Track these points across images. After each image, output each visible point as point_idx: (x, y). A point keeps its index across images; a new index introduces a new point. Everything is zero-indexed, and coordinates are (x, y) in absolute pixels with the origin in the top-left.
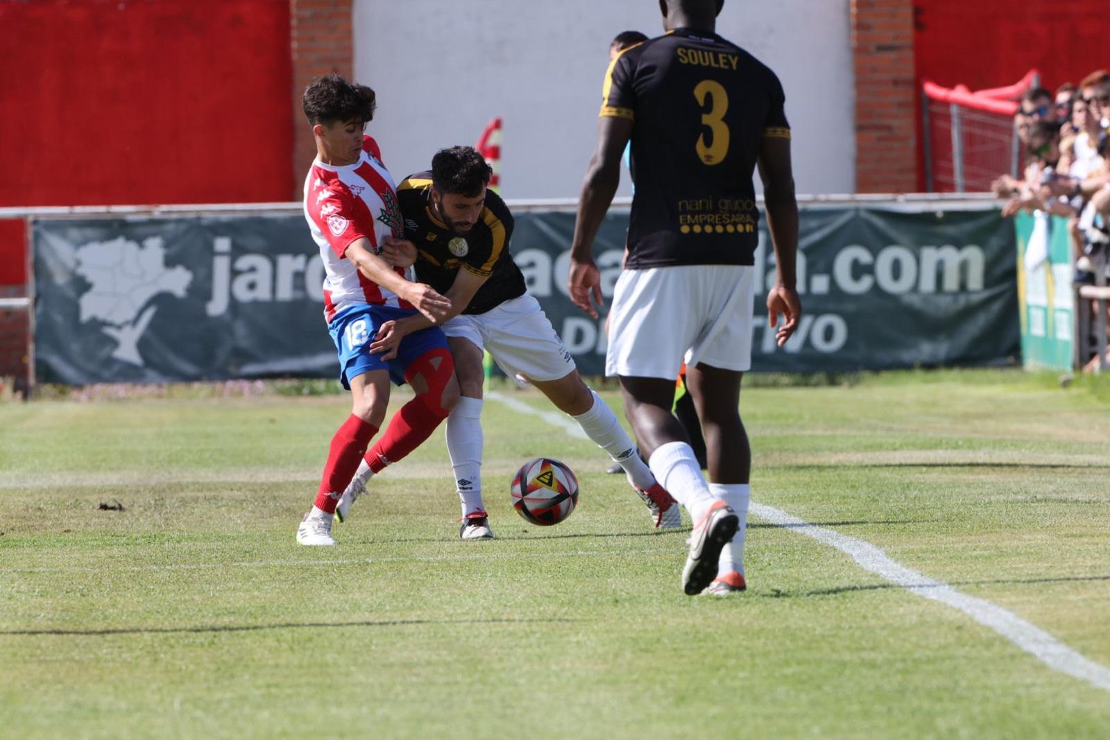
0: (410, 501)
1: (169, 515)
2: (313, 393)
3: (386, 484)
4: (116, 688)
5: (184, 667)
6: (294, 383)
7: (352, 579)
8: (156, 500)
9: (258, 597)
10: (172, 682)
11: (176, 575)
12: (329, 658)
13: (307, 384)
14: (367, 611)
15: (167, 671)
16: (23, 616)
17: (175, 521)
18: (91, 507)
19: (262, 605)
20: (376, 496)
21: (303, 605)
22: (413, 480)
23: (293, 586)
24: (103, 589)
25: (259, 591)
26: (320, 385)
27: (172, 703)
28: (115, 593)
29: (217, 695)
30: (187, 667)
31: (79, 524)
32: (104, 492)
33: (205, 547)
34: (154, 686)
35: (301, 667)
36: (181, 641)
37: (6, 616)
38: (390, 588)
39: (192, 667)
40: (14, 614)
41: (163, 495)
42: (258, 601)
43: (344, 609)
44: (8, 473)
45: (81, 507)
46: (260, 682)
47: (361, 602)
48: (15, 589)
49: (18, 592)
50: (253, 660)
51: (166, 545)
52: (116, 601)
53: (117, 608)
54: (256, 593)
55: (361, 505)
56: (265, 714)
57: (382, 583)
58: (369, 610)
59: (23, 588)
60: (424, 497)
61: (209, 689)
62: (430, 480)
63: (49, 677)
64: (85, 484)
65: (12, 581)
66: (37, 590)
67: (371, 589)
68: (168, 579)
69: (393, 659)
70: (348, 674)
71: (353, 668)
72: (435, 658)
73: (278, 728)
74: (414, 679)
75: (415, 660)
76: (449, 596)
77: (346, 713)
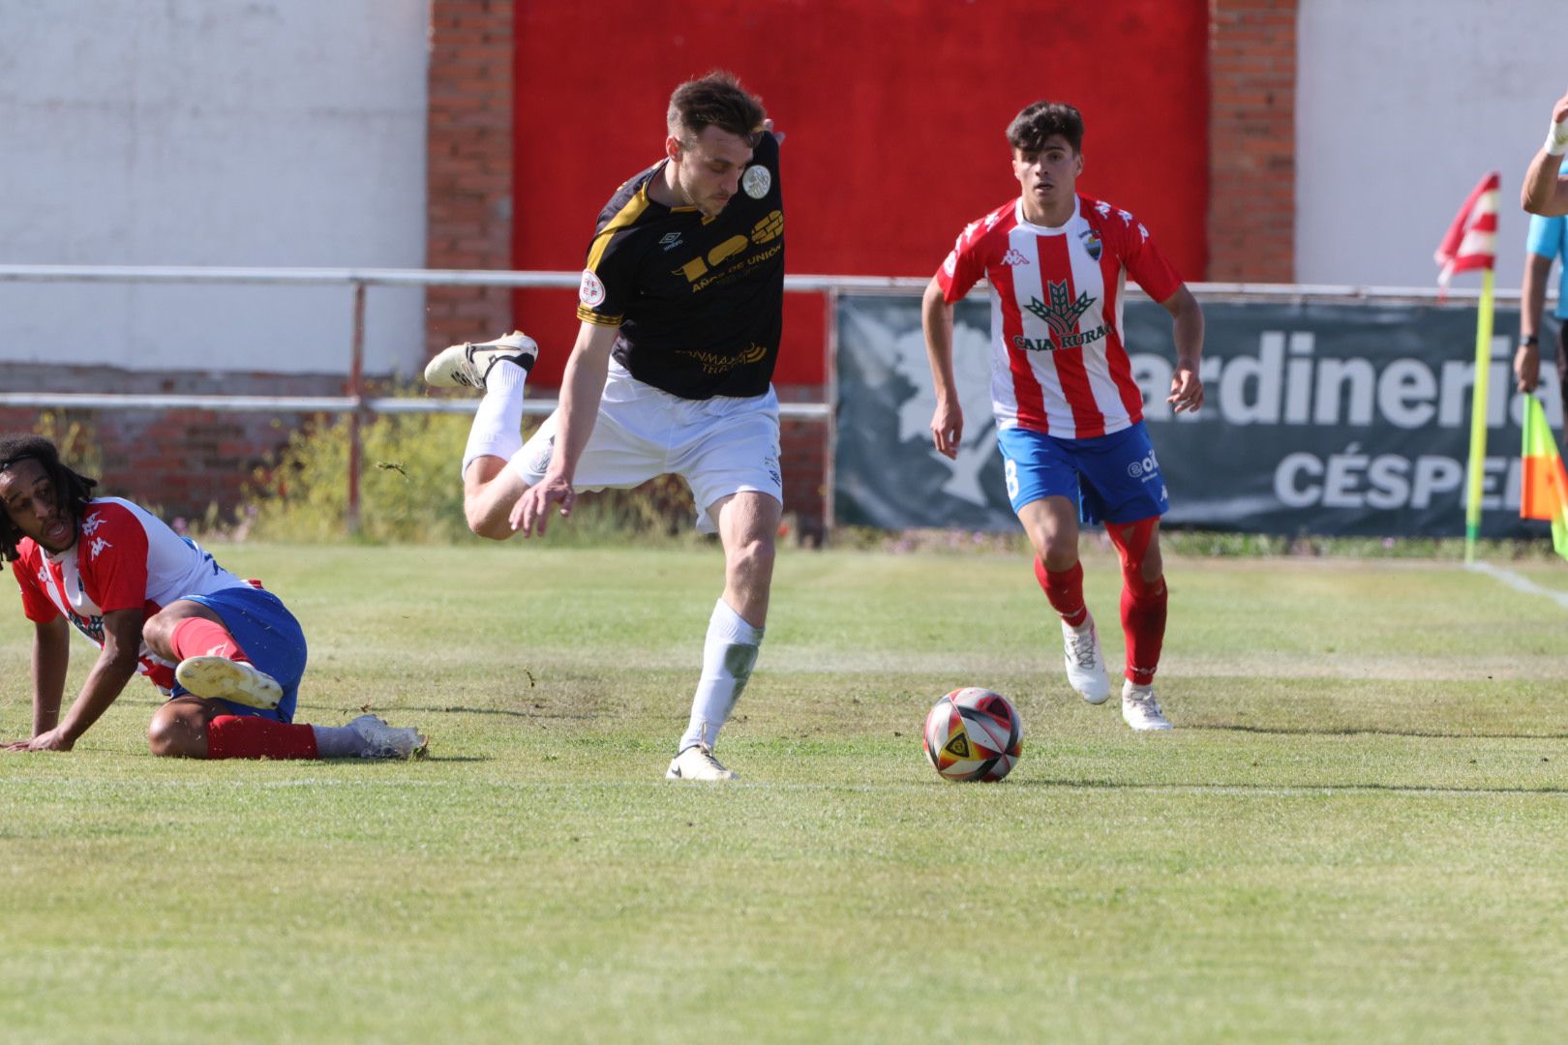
0: (1377, 710)
1: (1038, 718)
2: (1224, 553)
3: (1342, 685)
4: (984, 958)
5: (1076, 933)
6: (1198, 538)
7: (1305, 819)
8: (1017, 696)
9: (1173, 838)
10: (1063, 954)
11: (1055, 802)
12: (1282, 928)
13: (1219, 539)
14: (1329, 864)
15: (1053, 937)
16: (843, 851)
17: (1047, 726)
18: (926, 702)
19: (1180, 849)
20: (1328, 702)
21: (1237, 852)
22: (1379, 681)
23: (1221, 825)
24: (953, 818)
25: (1174, 830)
26: (1236, 542)
27: (1064, 982)
28: (970, 825)
29: (1129, 975)
30: (1082, 934)
31: (912, 725)
32: (943, 682)
33: (1092, 765)
34: (1038, 958)
35: (1242, 939)
36: (1070, 896)
37: (818, 851)
38: (1360, 832)
39: (1089, 934)
40: (829, 849)
41: (1027, 689)
42: (1173, 843)
43: (1297, 860)
44: (804, 650)
45: (912, 702)
46: (1188, 957)
47: (1320, 851)
48: (829, 813)
49: (832, 818)
50: (1174, 927)
51: (1037, 759)
52: (972, 836)
53: (974, 846)
54: (1170, 832)
55: (1308, 713)
56: (1197, 1005)
57: (1348, 826)
58: (1333, 862)
59: (840, 812)
60: (1397, 706)
61: (1115, 965)
62: (1404, 682)
63: (888, 939)
64: (914, 670)
65: (825, 802)
66: (860, 816)
67: (1333, 833)
68: (1044, 807)
69: (1372, 934)
70: (1311, 952)
71: (1317, 944)
72: (1432, 935)
73: (1218, 1025)
74: (1406, 963)
75: (1405, 935)
76: (1444, 847)
77: (1313, 1006)
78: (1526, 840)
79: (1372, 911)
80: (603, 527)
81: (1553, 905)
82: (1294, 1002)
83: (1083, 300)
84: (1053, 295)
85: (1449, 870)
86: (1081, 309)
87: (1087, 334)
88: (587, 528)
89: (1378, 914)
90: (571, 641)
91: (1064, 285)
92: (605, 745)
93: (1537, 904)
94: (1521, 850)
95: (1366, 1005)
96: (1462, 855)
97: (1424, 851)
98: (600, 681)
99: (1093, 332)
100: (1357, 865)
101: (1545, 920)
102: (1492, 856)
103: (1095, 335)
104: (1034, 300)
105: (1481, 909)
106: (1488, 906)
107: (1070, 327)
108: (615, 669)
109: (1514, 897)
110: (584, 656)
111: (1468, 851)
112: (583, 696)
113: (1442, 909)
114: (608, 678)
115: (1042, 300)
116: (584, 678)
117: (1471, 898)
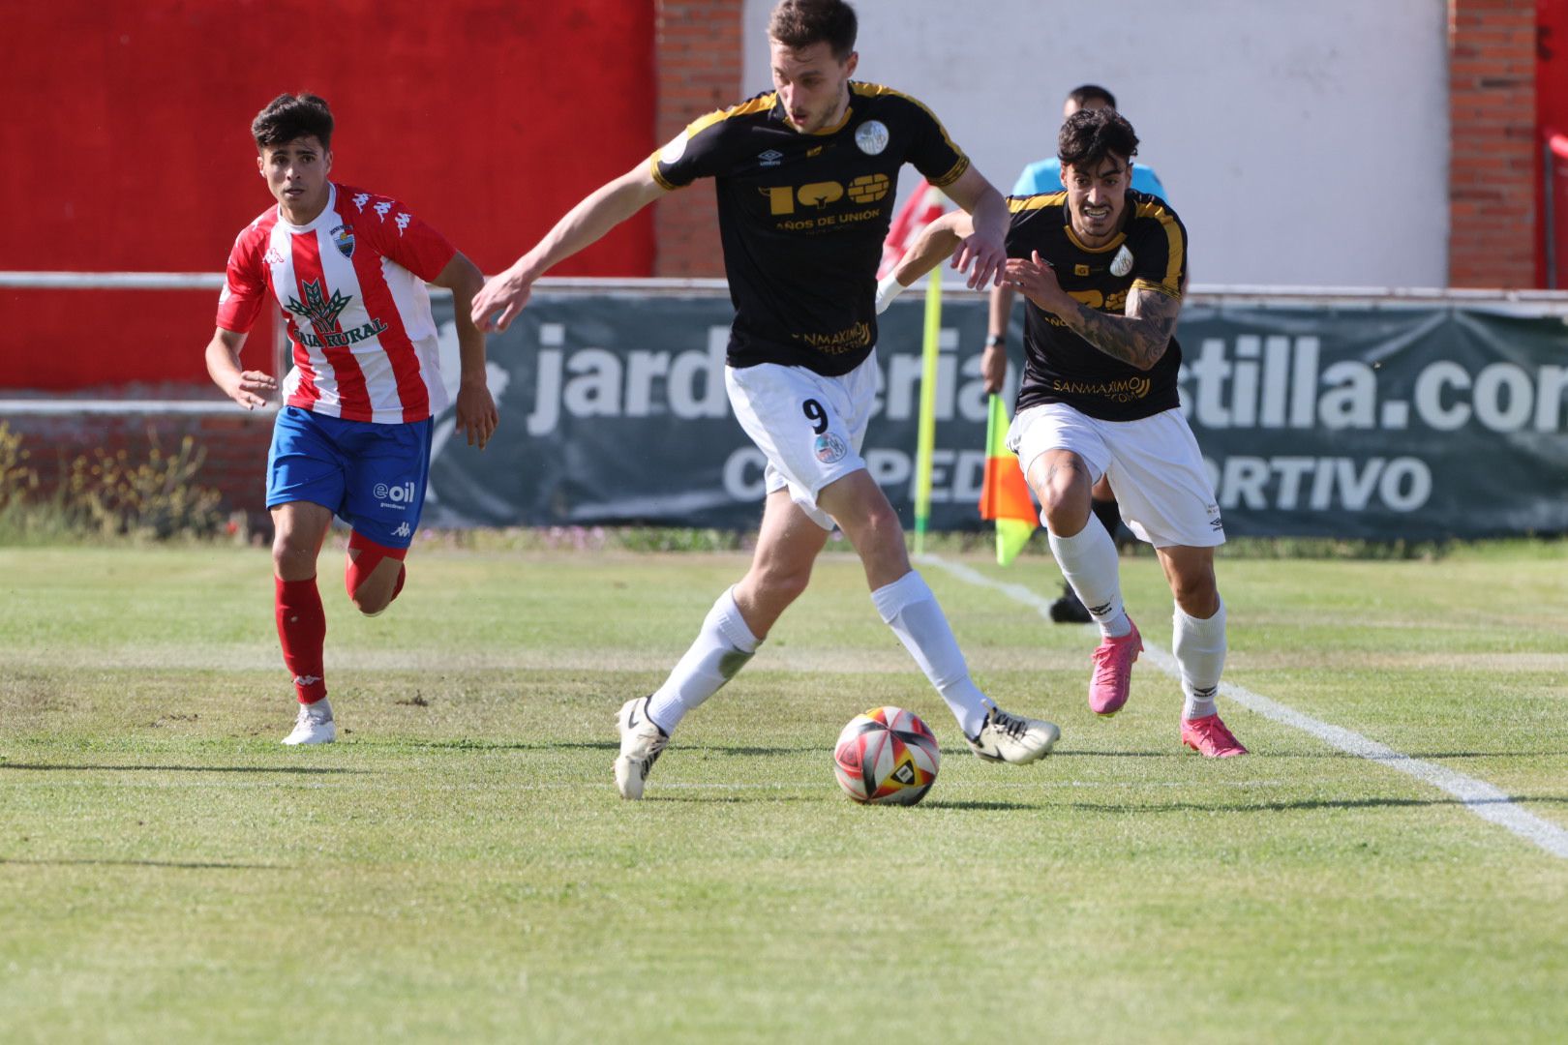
0: (826, 704)
1: (489, 714)
2: (674, 547)
3: (791, 679)
4: (435, 954)
5: (528, 928)
6: (647, 533)
7: (755, 812)
8: (467, 692)
9: (623, 833)
10: (514, 949)
11: (505, 798)
12: (733, 921)
13: (669, 534)
14: (779, 857)
15: (504, 933)
16: (293, 849)
17: (497, 722)
18: (377, 699)
19: (631, 844)
20: (778, 696)
21: (688, 846)
22: (828, 674)
23: (672, 819)
24: (403, 814)
25: (625, 824)
26: (685, 536)
27: (515, 978)
28: (421, 821)
29: (580, 970)
30: (532, 929)
31: (362, 722)
32: (393, 678)
33: (543, 761)
34: (489, 953)
35: (693, 933)
36: (521, 892)
37: (269, 849)
38: (810, 826)
39: (540, 929)
40: (280, 846)
41: (477, 685)
42: (624, 837)
43: (747, 853)
44: (255, 648)
45: (363, 699)
46: (639, 952)
47: (770, 845)
48: (280, 811)
49: (282, 815)
50: (625, 921)
51: (488, 755)
52: (422, 832)
53: (425, 842)
54: (621, 827)
55: (758, 707)
56: (648, 999)
57: (798, 819)
58: (783, 855)
59: (291, 809)
60: (846, 699)
61: (565, 960)
62: (854, 675)
63: (339, 936)
64: (365, 666)
65: (275, 800)
66: (310, 813)
67: (783, 826)
68: (494, 803)
69: (823, 926)
70: (762, 945)
71: (768, 937)
72: (882, 927)
73: (669, 1019)
74: (856, 956)
75: (855, 928)
76: (894, 839)
77: (763, 999)
78: (976, 831)
79: (822, 904)
80: (51, 526)
81: (1002, 896)
82: (743, 995)
83: (336, 299)
84: (308, 294)
85: (899, 861)
86: (338, 308)
87: (351, 332)
88: (36, 527)
89: (828, 906)
90: (20, 640)
91: (316, 284)
92: (55, 744)
93: (986, 895)
94: (971, 841)
95: (816, 998)
96: (912, 847)
97: (874, 843)
98: (50, 680)
99: (358, 330)
100: (807, 858)
101: (995, 911)
102: (942, 847)
103: (362, 333)
104: (292, 300)
105: (931, 900)
106: (938, 898)
107: (331, 324)
108: (65, 668)
109: (964, 888)
110: (33, 655)
111: (918, 844)
112: (32, 695)
113: (892, 901)
114: (58, 678)
115: (298, 299)
116: (34, 678)
117: (921, 890)
